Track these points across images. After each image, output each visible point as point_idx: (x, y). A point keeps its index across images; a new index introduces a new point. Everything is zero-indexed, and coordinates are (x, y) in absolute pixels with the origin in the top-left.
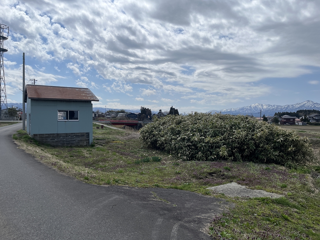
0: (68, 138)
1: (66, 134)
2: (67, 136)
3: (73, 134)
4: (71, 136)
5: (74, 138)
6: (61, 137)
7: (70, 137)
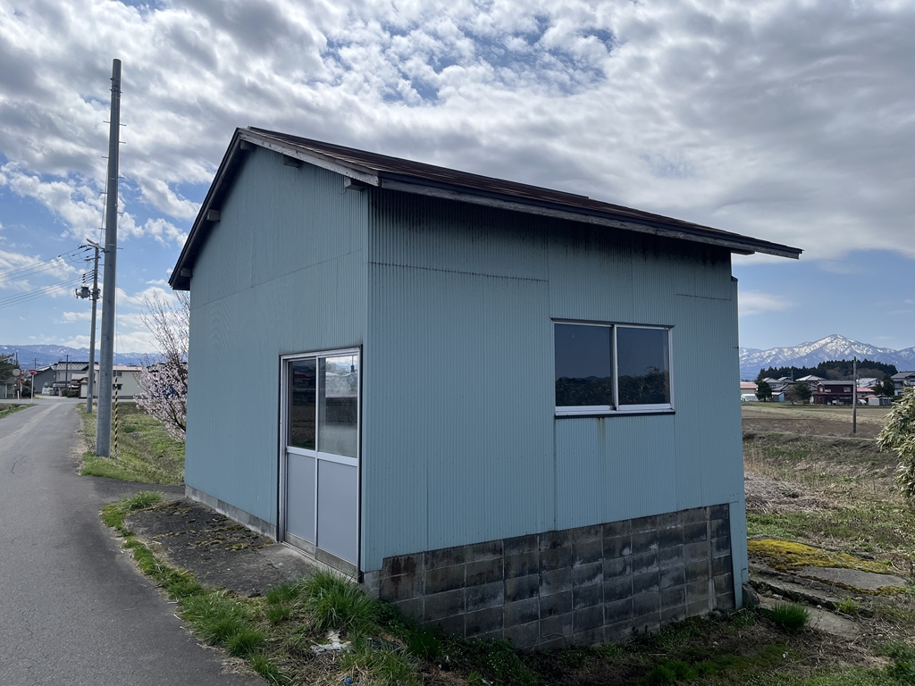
0: (617, 564)
1: (608, 529)
2: (610, 552)
3: (648, 530)
4: (636, 549)
5: (650, 562)
6: (577, 565)
7: (627, 552)
